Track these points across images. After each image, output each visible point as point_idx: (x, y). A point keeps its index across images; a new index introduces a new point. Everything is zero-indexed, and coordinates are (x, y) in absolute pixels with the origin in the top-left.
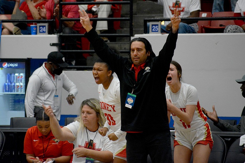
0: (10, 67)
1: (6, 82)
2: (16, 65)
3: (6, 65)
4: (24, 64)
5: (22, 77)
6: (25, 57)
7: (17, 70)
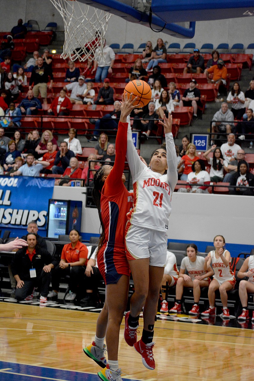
0: (59, 204)
1: (56, 212)
2: (62, 203)
3: (56, 203)
4: (66, 203)
5: (65, 210)
6: (68, 199)
7: (62, 206)
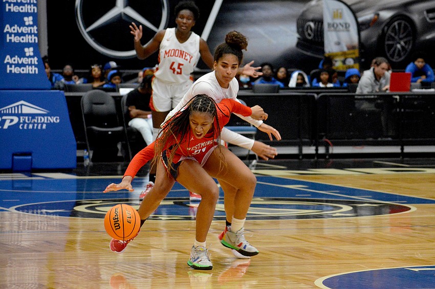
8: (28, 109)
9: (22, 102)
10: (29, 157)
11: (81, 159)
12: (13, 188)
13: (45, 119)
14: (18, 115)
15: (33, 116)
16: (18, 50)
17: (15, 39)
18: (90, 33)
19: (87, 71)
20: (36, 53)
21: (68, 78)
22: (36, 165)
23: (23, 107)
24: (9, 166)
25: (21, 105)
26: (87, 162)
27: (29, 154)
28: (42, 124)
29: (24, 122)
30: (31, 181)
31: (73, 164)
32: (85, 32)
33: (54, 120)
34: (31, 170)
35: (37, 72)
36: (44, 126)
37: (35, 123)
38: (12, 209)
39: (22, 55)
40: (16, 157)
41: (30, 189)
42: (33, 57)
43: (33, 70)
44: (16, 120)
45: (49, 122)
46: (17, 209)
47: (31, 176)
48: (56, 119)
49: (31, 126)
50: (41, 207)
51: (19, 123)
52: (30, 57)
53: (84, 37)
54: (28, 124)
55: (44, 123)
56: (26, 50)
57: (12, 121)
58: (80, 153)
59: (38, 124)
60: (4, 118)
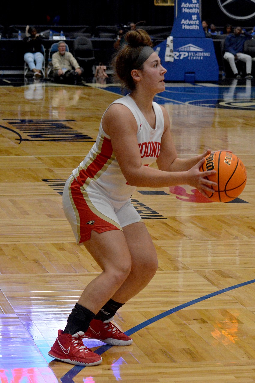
8: (193, 48)
9: (190, 45)
10: (193, 75)
11: (220, 76)
12: (185, 91)
13: (202, 54)
14: (188, 52)
15: (196, 52)
16: (188, 16)
17: (187, 11)
18: (224, 7)
19: (223, 27)
20: (198, 18)
21: (213, 31)
22: (198, 79)
23: (191, 48)
24: (183, 79)
25: (190, 46)
26: (224, 77)
27: (194, 73)
28: (201, 57)
29: (191, 56)
30: (194, 88)
31: (216, 79)
32: (221, 6)
33: (207, 54)
34: (194, 82)
35: (198, 29)
36: (202, 58)
37: (196, 56)
38: (187, 103)
39: (191, 19)
40: (187, 75)
41: (194, 92)
42: (196, 20)
43: (196, 27)
44: (187, 54)
45: (204, 56)
46: (190, 103)
47: (194, 85)
48: (208, 54)
49: (195, 58)
50: (200, 102)
51: (188, 56)
52: (195, 20)
53: (221, 8)
54: (193, 57)
55: (201, 56)
56: (193, 16)
57: (185, 55)
58: (220, 73)
59: (198, 56)
60: (181, 53)
